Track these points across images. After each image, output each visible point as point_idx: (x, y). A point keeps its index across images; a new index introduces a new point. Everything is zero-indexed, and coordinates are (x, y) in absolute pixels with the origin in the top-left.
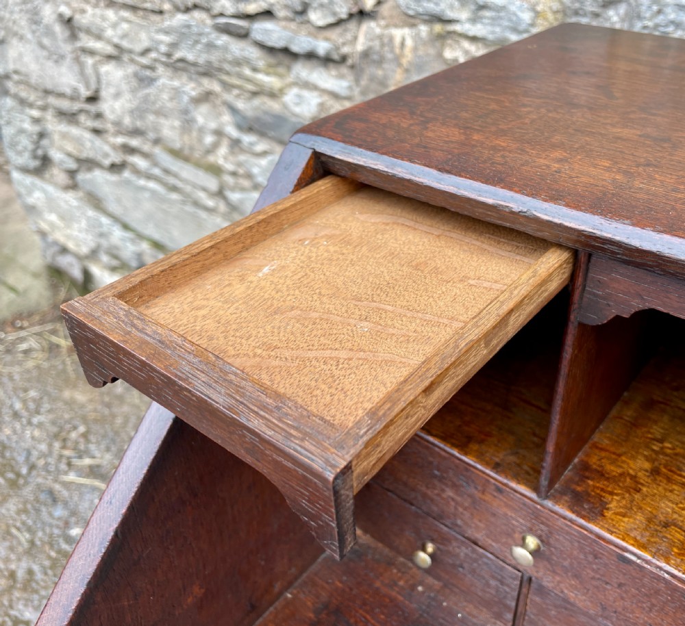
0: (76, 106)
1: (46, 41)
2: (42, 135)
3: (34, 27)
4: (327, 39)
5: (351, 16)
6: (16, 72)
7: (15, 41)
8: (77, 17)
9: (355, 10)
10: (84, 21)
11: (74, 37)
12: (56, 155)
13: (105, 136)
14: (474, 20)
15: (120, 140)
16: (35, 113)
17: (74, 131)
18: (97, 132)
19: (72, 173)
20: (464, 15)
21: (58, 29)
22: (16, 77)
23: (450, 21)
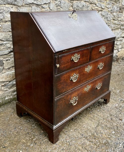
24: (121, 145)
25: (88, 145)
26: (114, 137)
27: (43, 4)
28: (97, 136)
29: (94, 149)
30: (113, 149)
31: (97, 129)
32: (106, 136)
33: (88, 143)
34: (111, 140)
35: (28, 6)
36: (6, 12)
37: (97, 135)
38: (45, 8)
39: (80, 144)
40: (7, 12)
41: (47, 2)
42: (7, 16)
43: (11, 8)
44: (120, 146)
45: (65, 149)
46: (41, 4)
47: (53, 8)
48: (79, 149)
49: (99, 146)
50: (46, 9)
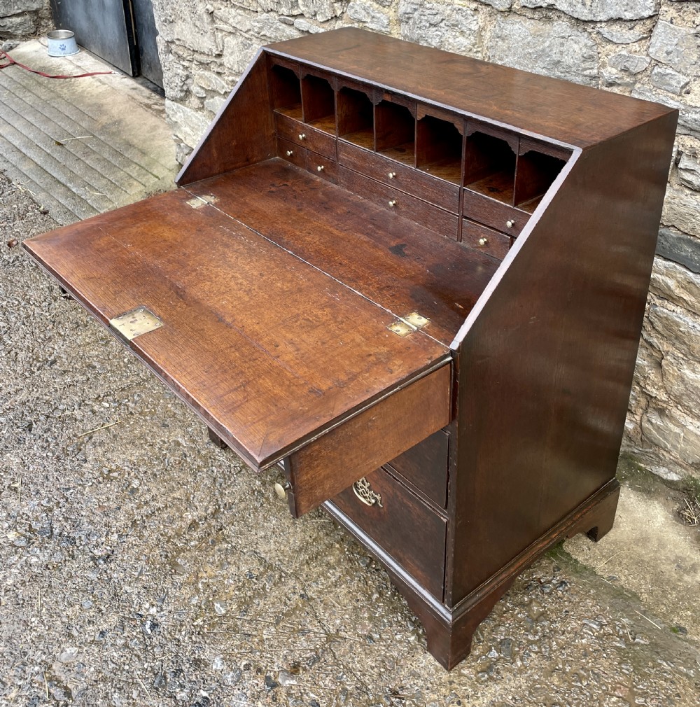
0: (210, 59)
1: (198, 23)
2: (188, 77)
3: (192, 15)
4: (323, 28)
5: (332, 18)
6: (178, 39)
7: (180, 22)
8: (216, 11)
9: (333, 16)
10: (219, 14)
11: (213, 21)
12: (194, 89)
13: (223, 75)
14: (372, 22)
15: (231, 78)
16: (186, 64)
17: (207, 73)
18: (219, 73)
19: (202, 99)
20: (369, 20)
21: (205, 17)
22: (177, 43)
23: (365, 22)
24: (153, 610)
25: (184, 516)
26: (194, 601)
27: (603, 17)
28: (216, 548)
29: (162, 527)
30: (144, 578)
31: (246, 557)
32: (205, 575)
33: (189, 516)
34: (182, 584)
35: (537, 15)
36: (447, 23)
37: (219, 550)
38: (615, 40)
39: (192, 496)
40: (453, 25)
41: (628, 15)
42: (450, 40)
43: (469, 12)
44: (147, 606)
45: (186, 461)
46: (590, 17)
47: (668, 53)
48: (172, 490)
49: (168, 542)
50: (624, 52)
